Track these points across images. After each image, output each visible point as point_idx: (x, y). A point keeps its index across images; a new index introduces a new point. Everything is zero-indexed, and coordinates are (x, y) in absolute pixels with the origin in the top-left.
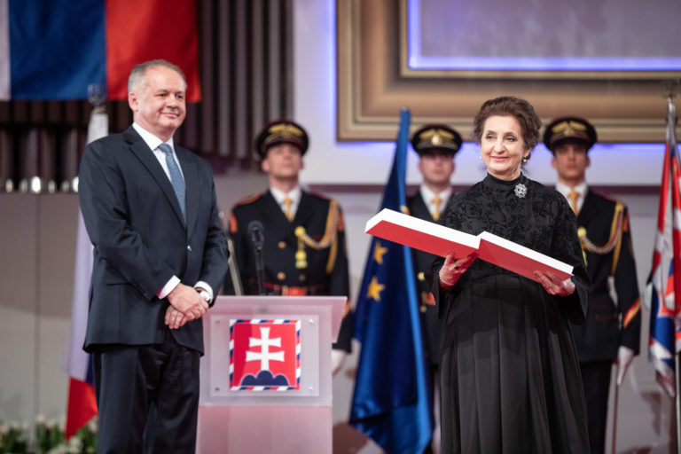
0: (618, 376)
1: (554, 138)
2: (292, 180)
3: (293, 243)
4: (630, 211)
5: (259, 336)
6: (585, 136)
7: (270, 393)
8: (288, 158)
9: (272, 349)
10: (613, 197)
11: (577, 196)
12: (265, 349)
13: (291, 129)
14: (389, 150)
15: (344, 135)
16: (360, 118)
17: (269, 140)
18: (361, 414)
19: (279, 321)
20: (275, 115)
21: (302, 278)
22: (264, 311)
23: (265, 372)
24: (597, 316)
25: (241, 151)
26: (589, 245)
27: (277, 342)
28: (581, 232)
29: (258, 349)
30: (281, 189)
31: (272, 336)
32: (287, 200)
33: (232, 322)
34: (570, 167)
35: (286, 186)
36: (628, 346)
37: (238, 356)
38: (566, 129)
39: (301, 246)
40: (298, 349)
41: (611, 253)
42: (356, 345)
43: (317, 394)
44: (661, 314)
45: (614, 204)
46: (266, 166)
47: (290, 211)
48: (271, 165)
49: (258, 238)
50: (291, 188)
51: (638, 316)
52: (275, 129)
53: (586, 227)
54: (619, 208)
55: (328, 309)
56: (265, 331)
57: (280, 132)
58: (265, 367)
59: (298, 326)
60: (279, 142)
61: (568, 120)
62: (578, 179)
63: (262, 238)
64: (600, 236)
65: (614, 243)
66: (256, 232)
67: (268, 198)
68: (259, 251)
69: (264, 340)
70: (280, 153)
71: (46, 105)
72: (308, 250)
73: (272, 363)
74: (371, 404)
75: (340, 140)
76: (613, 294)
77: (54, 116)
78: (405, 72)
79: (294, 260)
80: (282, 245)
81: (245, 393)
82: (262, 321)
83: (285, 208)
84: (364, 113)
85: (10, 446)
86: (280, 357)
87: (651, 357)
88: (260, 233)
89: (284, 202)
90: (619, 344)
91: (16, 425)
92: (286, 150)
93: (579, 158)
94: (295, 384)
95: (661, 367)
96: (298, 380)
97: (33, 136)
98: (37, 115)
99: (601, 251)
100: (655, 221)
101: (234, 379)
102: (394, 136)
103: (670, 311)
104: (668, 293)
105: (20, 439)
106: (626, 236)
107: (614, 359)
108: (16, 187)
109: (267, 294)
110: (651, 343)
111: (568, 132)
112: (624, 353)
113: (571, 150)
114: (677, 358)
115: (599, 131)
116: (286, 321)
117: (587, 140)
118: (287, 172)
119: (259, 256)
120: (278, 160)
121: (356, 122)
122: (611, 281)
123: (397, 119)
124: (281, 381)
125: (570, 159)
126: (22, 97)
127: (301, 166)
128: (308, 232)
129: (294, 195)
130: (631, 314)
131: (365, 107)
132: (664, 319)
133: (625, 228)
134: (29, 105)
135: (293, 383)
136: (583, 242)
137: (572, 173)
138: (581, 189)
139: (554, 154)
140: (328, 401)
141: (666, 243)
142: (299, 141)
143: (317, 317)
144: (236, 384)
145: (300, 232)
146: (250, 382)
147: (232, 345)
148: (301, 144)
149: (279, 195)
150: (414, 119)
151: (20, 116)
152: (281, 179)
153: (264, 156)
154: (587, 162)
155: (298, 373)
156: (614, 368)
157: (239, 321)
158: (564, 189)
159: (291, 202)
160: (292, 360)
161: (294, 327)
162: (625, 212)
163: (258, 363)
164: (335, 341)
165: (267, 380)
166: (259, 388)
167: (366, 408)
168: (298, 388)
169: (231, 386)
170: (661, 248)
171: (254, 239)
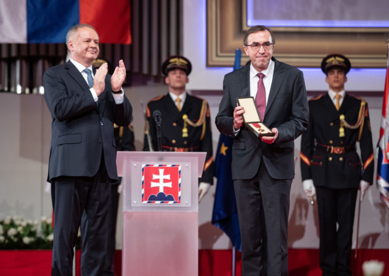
0: (360, 197)
1: (327, 66)
2: (181, 89)
3: (181, 123)
5: (158, 173)
6: (344, 65)
7: (164, 205)
8: (180, 77)
9: (165, 181)
10: (359, 98)
11: (340, 97)
12: (161, 181)
13: (181, 60)
15: (210, 63)
16: (219, 54)
17: (169, 66)
18: (217, 218)
19: (169, 166)
20: (173, 53)
21: (185, 143)
22: (160, 160)
23: (161, 193)
24: (350, 164)
25: (155, 72)
26: (346, 124)
27: (168, 177)
28: (342, 117)
29: (157, 181)
30: (175, 94)
31: (165, 174)
32: (179, 99)
33: (143, 166)
34: (335, 81)
35: (178, 92)
36: (365, 180)
37: (146, 184)
38: (333, 61)
39: (185, 125)
40: (180, 181)
41: (359, 128)
43: (190, 205)
44: (384, 163)
45: (360, 101)
46: (167, 81)
47: (180, 106)
48: (169, 80)
49: (158, 120)
50: (180, 93)
51: (372, 163)
52: (172, 61)
53: (344, 114)
54: (363, 104)
55: (196, 159)
56: (161, 171)
57: (175, 62)
58: (161, 190)
59: (180, 168)
60: (174, 68)
61: (335, 56)
62: (340, 88)
63: (161, 120)
64: (352, 119)
65: (360, 123)
66: (157, 116)
67: (168, 98)
68: (159, 127)
69: (161, 176)
70: (174, 74)
71: (47, 46)
72: (189, 127)
73: (165, 188)
74: (222, 213)
75: (208, 66)
76: (359, 151)
77: (52, 52)
78: (245, 28)
79: (182, 133)
80: (175, 124)
81: (150, 205)
82: (160, 165)
83: (177, 104)
84: (221, 51)
85: (27, 233)
86: (169, 185)
87: (378, 186)
88: (159, 117)
89: (176, 100)
90: (361, 179)
91: (30, 222)
92: (178, 72)
93: (341, 76)
95: (384, 192)
96: (180, 197)
97: (40, 64)
98: (42, 52)
99: (352, 127)
101: (144, 197)
104: (388, 151)
106: (367, 119)
107: (359, 187)
108: (31, 91)
109: (163, 151)
110: (378, 178)
111: (334, 63)
112: (363, 184)
113: (336, 72)
116: (173, 166)
117: (345, 67)
118: (178, 85)
120: (173, 78)
121: (217, 56)
122: (358, 144)
124: (170, 198)
125: (335, 77)
126: (34, 42)
127: (187, 81)
128: (189, 118)
129: (182, 97)
130: (368, 162)
131: (222, 48)
132: (385, 165)
133: (366, 115)
134: (38, 46)
135: (177, 199)
136: (343, 123)
137: (336, 85)
138: (342, 93)
139: (327, 75)
140: (196, 209)
141: (387, 123)
142: (186, 67)
143: (190, 163)
144: (146, 200)
145: (185, 117)
146: (152, 199)
147: (143, 178)
149: (174, 97)
151: (33, 52)
152: (175, 88)
153: (166, 75)
154: (345, 79)
155: (180, 194)
156: (359, 192)
157: (147, 165)
158: (332, 94)
159: (180, 101)
160: (176, 187)
161: (178, 168)
162: (366, 105)
163: (158, 188)
165: (162, 198)
166: (158, 202)
168: (179, 202)
169: (143, 201)
170: (384, 126)
171: (156, 120)
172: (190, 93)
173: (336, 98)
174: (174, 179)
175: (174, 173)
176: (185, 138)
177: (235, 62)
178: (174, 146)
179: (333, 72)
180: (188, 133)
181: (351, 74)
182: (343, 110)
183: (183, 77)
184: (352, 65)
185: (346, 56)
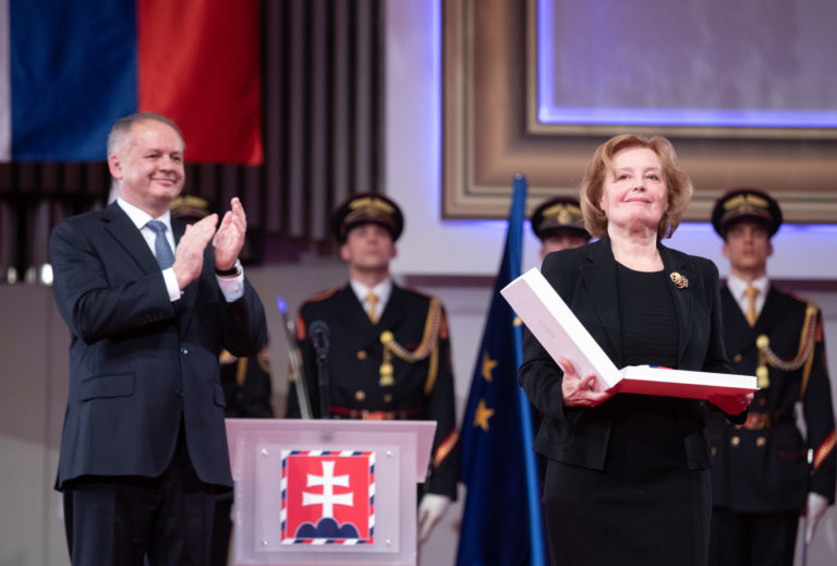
1: (727, 216)
2: (380, 271)
3: (376, 354)
5: (319, 472)
6: (766, 214)
7: (334, 548)
8: (375, 243)
9: (338, 490)
10: (802, 295)
11: (756, 293)
12: (328, 490)
13: (379, 204)
14: (499, 230)
15: (451, 210)
16: (472, 188)
17: (350, 218)
19: (347, 453)
21: (388, 398)
22: (327, 438)
23: (328, 520)
24: (782, 453)
25: (318, 231)
26: (773, 359)
27: (344, 481)
28: (762, 342)
29: (318, 490)
30: (365, 282)
31: (337, 472)
32: (372, 296)
33: (285, 454)
34: (745, 253)
35: (371, 279)
36: (820, 492)
37: (292, 497)
38: (742, 205)
39: (387, 357)
40: (372, 490)
41: (801, 370)
43: (396, 549)
45: (803, 306)
46: (346, 253)
47: (375, 311)
48: (351, 252)
49: (321, 344)
50: (378, 281)
51: (833, 453)
52: (356, 204)
53: (768, 334)
54: (810, 311)
55: (411, 438)
56: (328, 467)
57: (364, 207)
58: (328, 513)
59: (372, 460)
61: (745, 193)
62: (757, 270)
63: (327, 344)
64: (786, 346)
65: (805, 356)
66: (320, 335)
67: (348, 293)
68: (322, 361)
69: (328, 478)
70: (363, 235)
71: (60, 168)
72: (397, 362)
73: (337, 508)
75: (446, 217)
76: (801, 425)
77: (71, 184)
78: (533, 128)
79: (379, 376)
80: (362, 355)
81: (302, 547)
82: (325, 453)
83: (368, 307)
84: (478, 181)
86: (347, 500)
89: (367, 299)
90: (809, 489)
92: (371, 231)
93: (759, 242)
94: (368, 536)
96: (372, 530)
97: (43, 210)
98: (49, 183)
99: (787, 366)
101: (286, 529)
102: (505, 212)
106: (820, 348)
107: (802, 509)
108: (21, 277)
109: (332, 418)
111: (742, 210)
112: (815, 501)
113: (747, 230)
116: (356, 453)
117: (769, 221)
118: (371, 261)
120: (360, 245)
121: (466, 193)
122: (799, 408)
123: (509, 190)
124: (349, 532)
125: (746, 243)
126: (27, 158)
127: (393, 253)
128: (397, 339)
129: (382, 291)
130: (825, 450)
131: (480, 174)
133: (819, 337)
134: (38, 168)
135: (364, 534)
136: (764, 355)
137: (748, 261)
138: (761, 284)
139: (725, 240)
140: (411, 559)
142: (390, 221)
143: (397, 448)
144: (290, 536)
145: (387, 337)
146: (307, 533)
147: (284, 484)
148: (393, 224)
149: (361, 290)
150: (532, 190)
151: (26, 183)
152: (365, 270)
153: (343, 240)
154: (769, 250)
155: (372, 521)
156: (802, 521)
157: (293, 453)
158: (738, 286)
159: (376, 300)
160: (364, 504)
161: (367, 460)
162: (819, 317)
163: (319, 507)
165: (331, 530)
166: (320, 541)
168: (371, 542)
169: (283, 538)
171: (316, 345)
172: (401, 283)
173: (748, 296)
174: (359, 486)
175: (358, 471)
176: (387, 388)
177: (513, 208)
178: (360, 406)
179: (742, 231)
180: (395, 374)
181: (784, 238)
182: (766, 323)
183: (384, 242)
184: (786, 216)
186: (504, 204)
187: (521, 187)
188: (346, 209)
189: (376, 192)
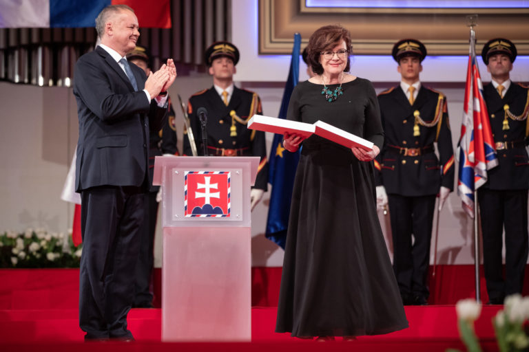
0: (439, 206)
1: (400, 53)
2: (228, 80)
3: (228, 121)
4: (448, 99)
5: (203, 182)
6: (418, 51)
7: (211, 219)
8: (226, 66)
9: (212, 191)
10: (436, 90)
11: (414, 89)
12: (208, 190)
13: (228, 47)
14: (288, 59)
15: (263, 50)
16: (274, 40)
17: (213, 54)
18: (272, 231)
19: (216, 173)
20: (220, 38)
21: (234, 143)
22: (206, 166)
23: (207, 205)
24: (427, 167)
25: (198, 61)
26: (421, 122)
27: (215, 186)
28: (416, 113)
29: (203, 190)
30: (221, 86)
31: (212, 182)
32: (225, 93)
33: (186, 173)
34: (409, 71)
35: (224, 84)
36: (446, 186)
37: (190, 194)
38: (406, 47)
39: (234, 122)
40: (229, 191)
41: (436, 126)
42: (270, 187)
43: (241, 219)
44: (466, 165)
45: (437, 95)
46: (211, 71)
47: (226, 100)
48: (214, 70)
49: (203, 119)
50: (227, 86)
51: (453, 166)
52: (217, 47)
53: (419, 110)
54: (440, 98)
55: (248, 165)
56: (208, 179)
57: (221, 49)
58: (207, 202)
59: (229, 176)
60: (219, 56)
61: (408, 41)
62: (415, 79)
63: (206, 119)
64: (428, 116)
65: (437, 120)
66: (202, 114)
67: (213, 91)
68: (204, 127)
69: (207, 185)
70: (219, 63)
71: (74, 30)
73: (212, 199)
74: (278, 224)
75: (261, 53)
76: (437, 153)
77: (79, 38)
78: (303, 10)
79: (230, 132)
80: (221, 122)
81: (195, 219)
82: (206, 173)
83: (223, 98)
84: (276, 37)
85: (52, 248)
86: (217, 195)
87: (459, 193)
88: (205, 116)
89: (223, 94)
90: (441, 185)
91: (55, 235)
92: (224, 60)
93: (415, 65)
94: (227, 213)
95: (466, 199)
96: (229, 210)
97: (66, 50)
98: (68, 38)
99: (428, 125)
100: (462, 105)
101: (187, 210)
102: (291, 51)
103: (471, 163)
104: (470, 152)
105: (58, 244)
106: (445, 115)
107: (438, 194)
108: (55, 83)
109: (209, 156)
110: (459, 184)
111: (407, 49)
112: (443, 190)
113: (410, 59)
114: (476, 193)
115: (427, 47)
116: (221, 173)
117: (420, 54)
118: (225, 75)
119: (204, 130)
120: (219, 67)
121: (271, 42)
122: (436, 145)
123: (293, 40)
124: (218, 211)
125: (409, 66)
126: (57, 26)
127: (234, 71)
128: (237, 114)
129: (230, 90)
130: (448, 166)
131: (277, 32)
132: (467, 168)
133: (445, 111)
134: (63, 30)
135: (225, 212)
136: (417, 120)
137: (410, 75)
138: (417, 85)
139: (399, 64)
140: (248, 224)
141: (469, 120)
142: (233, 55)
143: (241, 170)
144: (189, 213)
145: (233, 113)
146: (197, 212)
147: (186, 188)
148: (234, 57)
149: (220, 90)
150: (303, 40)
151: (57, 38)
152: (221, 79)
153: (210, 65)
154: (420, 68)
155: (229, 206)
156: (437, 199)
157: (190, 172)
158: (405, 86)
159: (227, 94)
160: (225, 198)
161: (227, 176)
162: (445, 100)
163: (203, 199)
164: (253, 185)
166: (204, 216)
167: (275, 227)
168: (229, 216)
169: (186, 214)
170: (465, 124)
171: (201, 119)
172: (239, 86)
173: (410, 91)
174: (223, 188)
175: (222, 182)
176: (234, 137)
177: (294, 49)
178: (221, 146)
179: (407, 60)
180: (237, 131)
181: (427, 62)
182: (418, 104)
183: (230, 65)
184: (428, 52)
185: (422, 41)
186: (290, 47)
187: (298, 38)
188: (212, 49)
189: (226, 41)
